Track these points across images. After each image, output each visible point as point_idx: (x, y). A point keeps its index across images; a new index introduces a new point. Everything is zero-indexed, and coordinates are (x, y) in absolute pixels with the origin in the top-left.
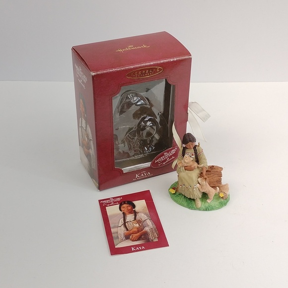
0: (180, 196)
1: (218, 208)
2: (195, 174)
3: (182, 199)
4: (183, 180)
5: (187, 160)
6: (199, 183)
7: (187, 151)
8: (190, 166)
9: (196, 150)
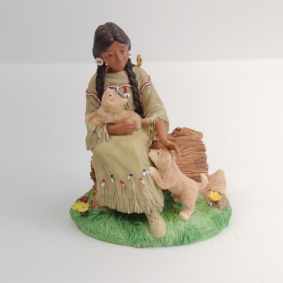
0: (104, 218)
1: (213, 233)
2: (138, 141)
3: (110, 225)
4: (108, 160)
5: (112, 101)
6: (153, 164)
7: (109, 79)
8: (123, 121)
9: (134, 76)
